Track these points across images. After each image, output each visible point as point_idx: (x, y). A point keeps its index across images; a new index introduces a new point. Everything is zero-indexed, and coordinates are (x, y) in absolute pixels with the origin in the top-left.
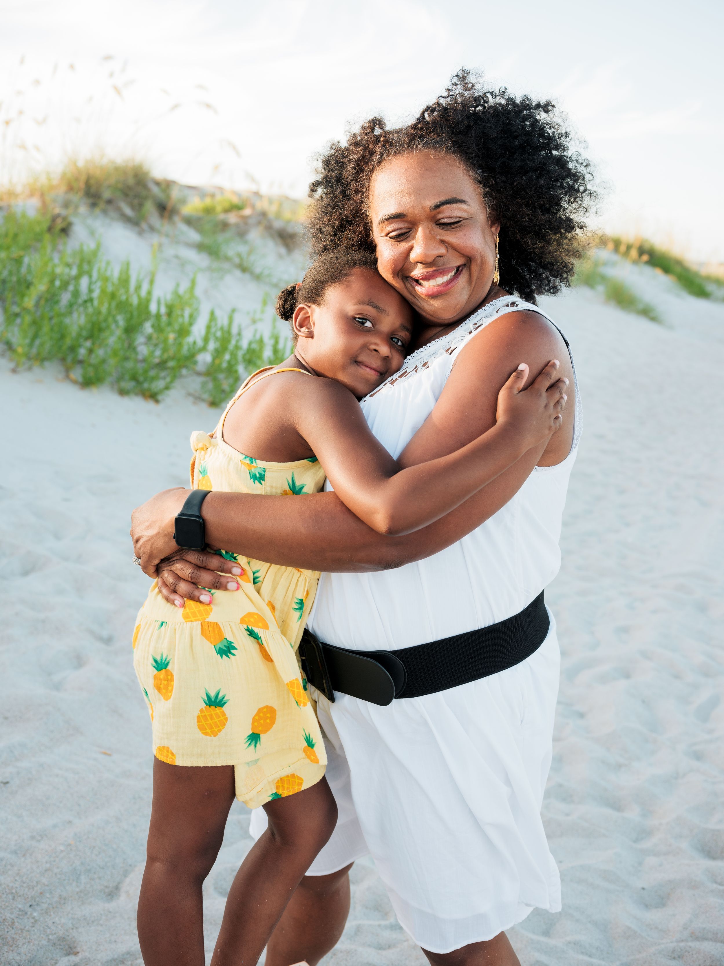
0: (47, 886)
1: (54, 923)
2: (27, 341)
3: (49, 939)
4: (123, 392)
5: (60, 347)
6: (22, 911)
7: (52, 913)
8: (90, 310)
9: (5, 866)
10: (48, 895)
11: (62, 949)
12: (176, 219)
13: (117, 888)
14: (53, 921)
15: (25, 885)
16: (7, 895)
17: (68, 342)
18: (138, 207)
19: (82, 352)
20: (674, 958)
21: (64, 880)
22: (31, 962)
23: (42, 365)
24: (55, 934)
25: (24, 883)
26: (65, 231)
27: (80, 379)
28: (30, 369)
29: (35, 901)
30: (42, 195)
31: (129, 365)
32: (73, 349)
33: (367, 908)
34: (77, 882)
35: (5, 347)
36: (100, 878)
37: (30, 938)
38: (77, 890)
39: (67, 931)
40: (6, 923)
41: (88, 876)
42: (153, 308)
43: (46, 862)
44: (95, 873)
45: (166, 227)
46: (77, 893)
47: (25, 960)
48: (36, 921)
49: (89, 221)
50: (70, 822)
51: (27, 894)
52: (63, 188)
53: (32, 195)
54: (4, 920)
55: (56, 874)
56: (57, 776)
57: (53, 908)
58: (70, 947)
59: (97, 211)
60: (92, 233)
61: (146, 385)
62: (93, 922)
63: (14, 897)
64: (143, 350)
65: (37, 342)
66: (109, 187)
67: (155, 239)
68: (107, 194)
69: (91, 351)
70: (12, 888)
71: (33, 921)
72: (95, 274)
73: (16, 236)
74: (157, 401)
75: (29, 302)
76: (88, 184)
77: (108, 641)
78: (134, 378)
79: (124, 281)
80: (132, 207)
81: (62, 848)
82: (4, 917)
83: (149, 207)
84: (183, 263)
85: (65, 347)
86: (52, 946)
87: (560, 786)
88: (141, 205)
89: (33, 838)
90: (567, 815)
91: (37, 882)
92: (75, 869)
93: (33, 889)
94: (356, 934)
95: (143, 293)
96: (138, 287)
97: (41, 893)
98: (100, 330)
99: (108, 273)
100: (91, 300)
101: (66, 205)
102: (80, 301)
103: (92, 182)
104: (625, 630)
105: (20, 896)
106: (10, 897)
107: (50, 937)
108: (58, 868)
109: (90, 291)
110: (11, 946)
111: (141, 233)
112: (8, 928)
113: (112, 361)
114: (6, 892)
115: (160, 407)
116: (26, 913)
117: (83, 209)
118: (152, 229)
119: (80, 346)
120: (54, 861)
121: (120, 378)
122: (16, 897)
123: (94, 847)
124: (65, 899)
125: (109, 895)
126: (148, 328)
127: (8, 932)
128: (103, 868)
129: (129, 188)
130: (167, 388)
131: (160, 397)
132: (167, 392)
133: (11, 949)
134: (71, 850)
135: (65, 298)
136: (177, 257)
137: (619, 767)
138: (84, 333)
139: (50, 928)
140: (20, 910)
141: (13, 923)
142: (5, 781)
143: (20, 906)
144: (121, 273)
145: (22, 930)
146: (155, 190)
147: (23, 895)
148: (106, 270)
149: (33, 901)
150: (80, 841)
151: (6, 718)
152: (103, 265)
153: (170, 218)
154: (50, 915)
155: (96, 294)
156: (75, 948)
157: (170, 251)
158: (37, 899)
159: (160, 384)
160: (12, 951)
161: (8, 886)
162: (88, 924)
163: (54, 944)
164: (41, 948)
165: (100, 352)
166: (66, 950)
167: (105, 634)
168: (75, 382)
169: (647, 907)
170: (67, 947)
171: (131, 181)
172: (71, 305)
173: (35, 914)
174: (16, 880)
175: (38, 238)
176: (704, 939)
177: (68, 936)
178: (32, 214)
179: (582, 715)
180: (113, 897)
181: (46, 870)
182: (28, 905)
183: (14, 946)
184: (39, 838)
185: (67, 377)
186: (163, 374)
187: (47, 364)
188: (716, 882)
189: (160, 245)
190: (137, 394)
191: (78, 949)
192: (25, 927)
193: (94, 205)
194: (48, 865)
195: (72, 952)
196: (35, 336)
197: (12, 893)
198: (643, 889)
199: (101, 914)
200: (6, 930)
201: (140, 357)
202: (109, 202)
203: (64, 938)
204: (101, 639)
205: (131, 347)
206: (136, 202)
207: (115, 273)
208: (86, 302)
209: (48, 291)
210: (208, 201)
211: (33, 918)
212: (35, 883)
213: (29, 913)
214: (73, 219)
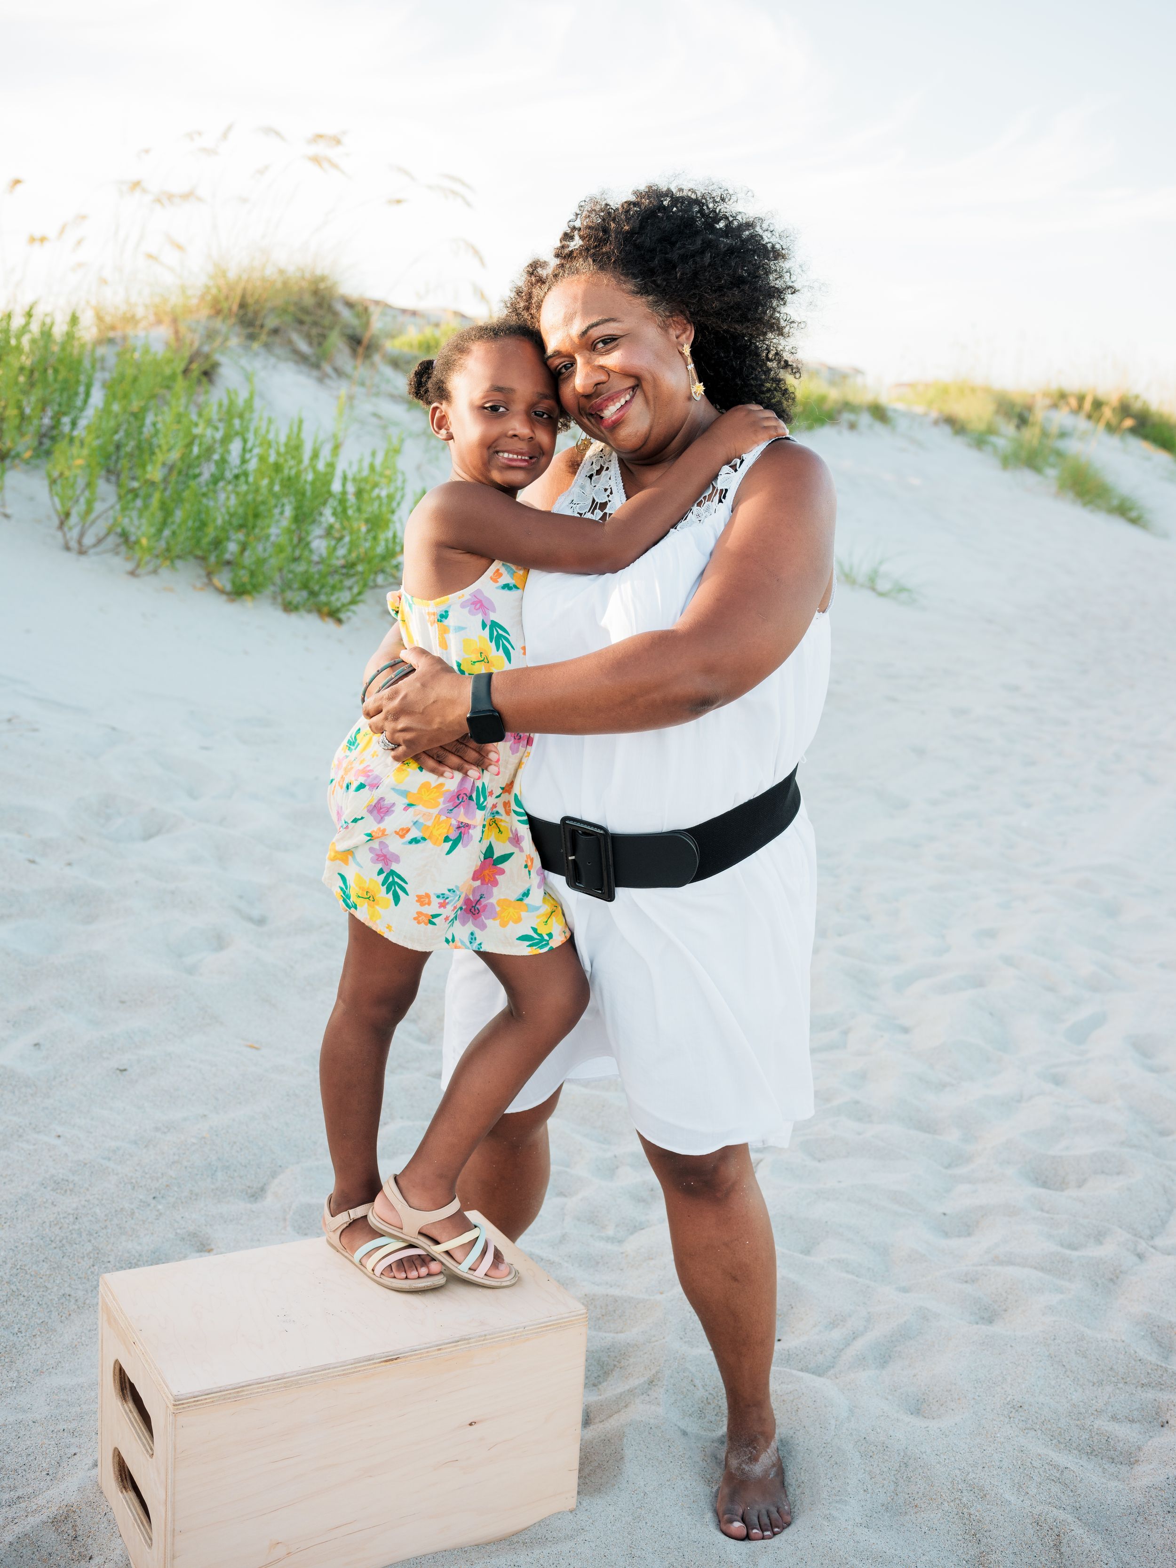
0: (175, 1179)
1: (182, 1217)
2: (153, 530)
3: (176, 1233)
4: (289, 607)
5: (198, 541)
6: (144, 1202)
7: (181, 1208)
8: (243, 488)
9: (123, 1155)
10: (176, 1189)
11: (192, 1245)
12: (377, 358)
13: (263, 1189)
14: (182, 1215)
15: (147, 1176)
16: (125, 1184)
17: (211, 532)
18: (319, 340)
19: (232, 547)
20: (966, 1282)
21: (197, 1174)
22: (154, 1253)
23: (173, 567)
24: (184, 1228)
25: (146, 1173)
26: (208, 374)
27: (229, 587)
28: (155, 572)
29: (160, 1194)
30: (175, 321)
31: (301, 568)
32: (217, 544)
33: (579, 1220)
34: (212, 1178)
35: (119, 540)
36: (241, 1177)
37: (153, 1230)
38: (213, 1187)
39: (199, 1226)
40: (124, 1213)
41: (227, 1173)
42: (336, 487)
43: (174, 1154)
44: (235, 1171)
45: (361, 371)
46: (213, 1190)
47: (148, 1251)
48: (161, 1214)
49: (244, 362)
50: (205, 1116)
51: (149, 1186)
52: (205, 312)
53: (159, 322)
54: (122, 1209)
55: (186, 1167)
56: (189, 1067)
57: (182, 1203)
58: (202, 1244)
59: (256, 346)
60: (248, 378)
61: (323, 598)
62: (231, 1221)
63: (134, 1187)
64: (319, 545)
65: (167, 533)
66: (273, 310)
67: (343, 389)
68: (271, 322)
69: (244, 547)
70: (132, 1177)
71: (156, 1213)
72: (251, 436)
73: (135, 380)
74: (339, 621)
75: (155, 473)
76: (243, 305)
77: (261, 921)
78: (305, 586)
79: (294, 448)
80: (309, 338)
81: (194, 1140)
82: (121, 1206)
83: (336, 342)
84: (384, 424)
85: (205, 541)
86: (181, 1241)
87: (857, 1102)
88: (324, 336)
89: (157, 1129)
90: (859, 1134)
91: (162, 1174)
92: (210, 1164)
93: (158, 1180)
94: (560, 1242)
95: (321, 466)
96: (315, 456)
97: (167, 1186)
98: (256, 516)
99: (271, 436)
100: (246, 474)
101: (211, 335)
102: (229, 475)
103: (250, 301)
104: (991, 934)
105: (141, 1187)
106: (130, 1187)
107: (178, 1231)
108: (188, 1161)
109: (244, 461)
110: (131, 1236)
111: (321, 380)
112: (126, 1218)
113: (274, 562)
114: (124, 1181)
115: (344, 628)
116: (149, 1205)
117: (234, 342)
118: (339, 373)
119: (228, 539)
120: (184, 1154)
121: (287, 586)
122: (136, 1188)
123: (235, 1143)
124: (197, 1195)
125: (253, 1196)
126: (328, 517)
127: (126, 1222)
128: (246, 1166)
129: (305, 311)
130: (353, 602)
131: (342, 616)
132: (353, 607)
133: (131, 1238)
134: (205, 1143)
135: (207, 471)
136: (375, 415)
137: (942, 1086)
138: (235, 522)
139: (178, 1222)
140: (141, 1201)
141: (133, 1213)
142: (122, 1068)
143: (141, 1197)
144: (289, 438)
145: (144, 1222)
146: (346, 314)
147: (145, 1185)
148: (268, 431)
149: (158, 1193)
150: (217, 1135)
151: (123, 1002)
152: (264, 425)
153: (367, 356)
154: (179, 1210)
155: (253, 465)
156: (209, 1245)
157: (365, 407)
158: (163, 1192)
159: (345, 596)
160: (132, 1240)
161: (126, 1175)
162: (225, 1222)
163: (183, 1239)
164: (167, 1241)
165: (259, 550)
166: (198, 1247)
167: (256, 913)
168: (222, 592)
169: (947, 1235)
170: (198, 1244)
171: (309, 301)
172: (215, 480)
173: (160, 1207)
174: (136, 1170)
175: (168, 383)
176: (1010, 1263)
177: (201, 1232)
178: (159, 350)
179: (906, 1030)
180: (257, 1198)
181: (173, 1163)
182: (152, 1196)
183: (134, 1236)
184: (166, 1130)
185: (210, 583)
186: (348, 583)
187: (179, 564)
188: (1042, 1210)
189: (351, 398)
190: (309, 611)
191: (213, 1246)
192: (148, 1219)
193: (252, 337)
194: (176, 1158)
195: (204, 1249)
196: (164, 524)
197: (132, 1183)
198: (945, 1214)
199: (241, 1213)
200: (125, 1220)
201: (315, 558)
202: (275, 331)
203: (195, 1234)
204: (250, 919)
205: (303, 542)
206: (314, 331)
207: (281, 435)
208: (237, 477)
209: (182, 458)
210: (429, 332)
211: (158, 1211)
212: (159, 1175)
213: (152, 1205)
214: (218, 357)
